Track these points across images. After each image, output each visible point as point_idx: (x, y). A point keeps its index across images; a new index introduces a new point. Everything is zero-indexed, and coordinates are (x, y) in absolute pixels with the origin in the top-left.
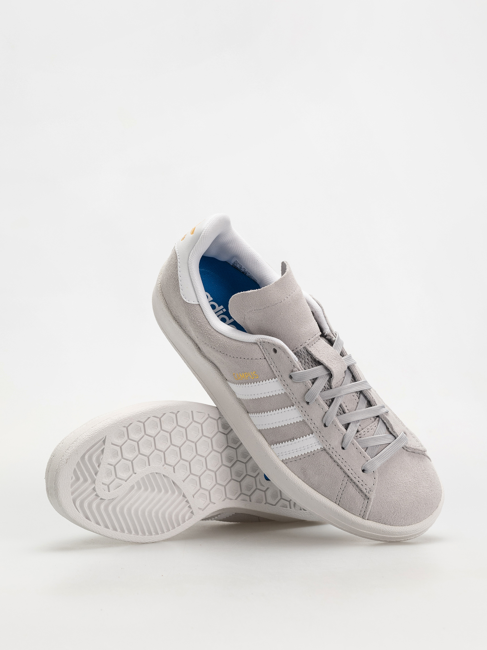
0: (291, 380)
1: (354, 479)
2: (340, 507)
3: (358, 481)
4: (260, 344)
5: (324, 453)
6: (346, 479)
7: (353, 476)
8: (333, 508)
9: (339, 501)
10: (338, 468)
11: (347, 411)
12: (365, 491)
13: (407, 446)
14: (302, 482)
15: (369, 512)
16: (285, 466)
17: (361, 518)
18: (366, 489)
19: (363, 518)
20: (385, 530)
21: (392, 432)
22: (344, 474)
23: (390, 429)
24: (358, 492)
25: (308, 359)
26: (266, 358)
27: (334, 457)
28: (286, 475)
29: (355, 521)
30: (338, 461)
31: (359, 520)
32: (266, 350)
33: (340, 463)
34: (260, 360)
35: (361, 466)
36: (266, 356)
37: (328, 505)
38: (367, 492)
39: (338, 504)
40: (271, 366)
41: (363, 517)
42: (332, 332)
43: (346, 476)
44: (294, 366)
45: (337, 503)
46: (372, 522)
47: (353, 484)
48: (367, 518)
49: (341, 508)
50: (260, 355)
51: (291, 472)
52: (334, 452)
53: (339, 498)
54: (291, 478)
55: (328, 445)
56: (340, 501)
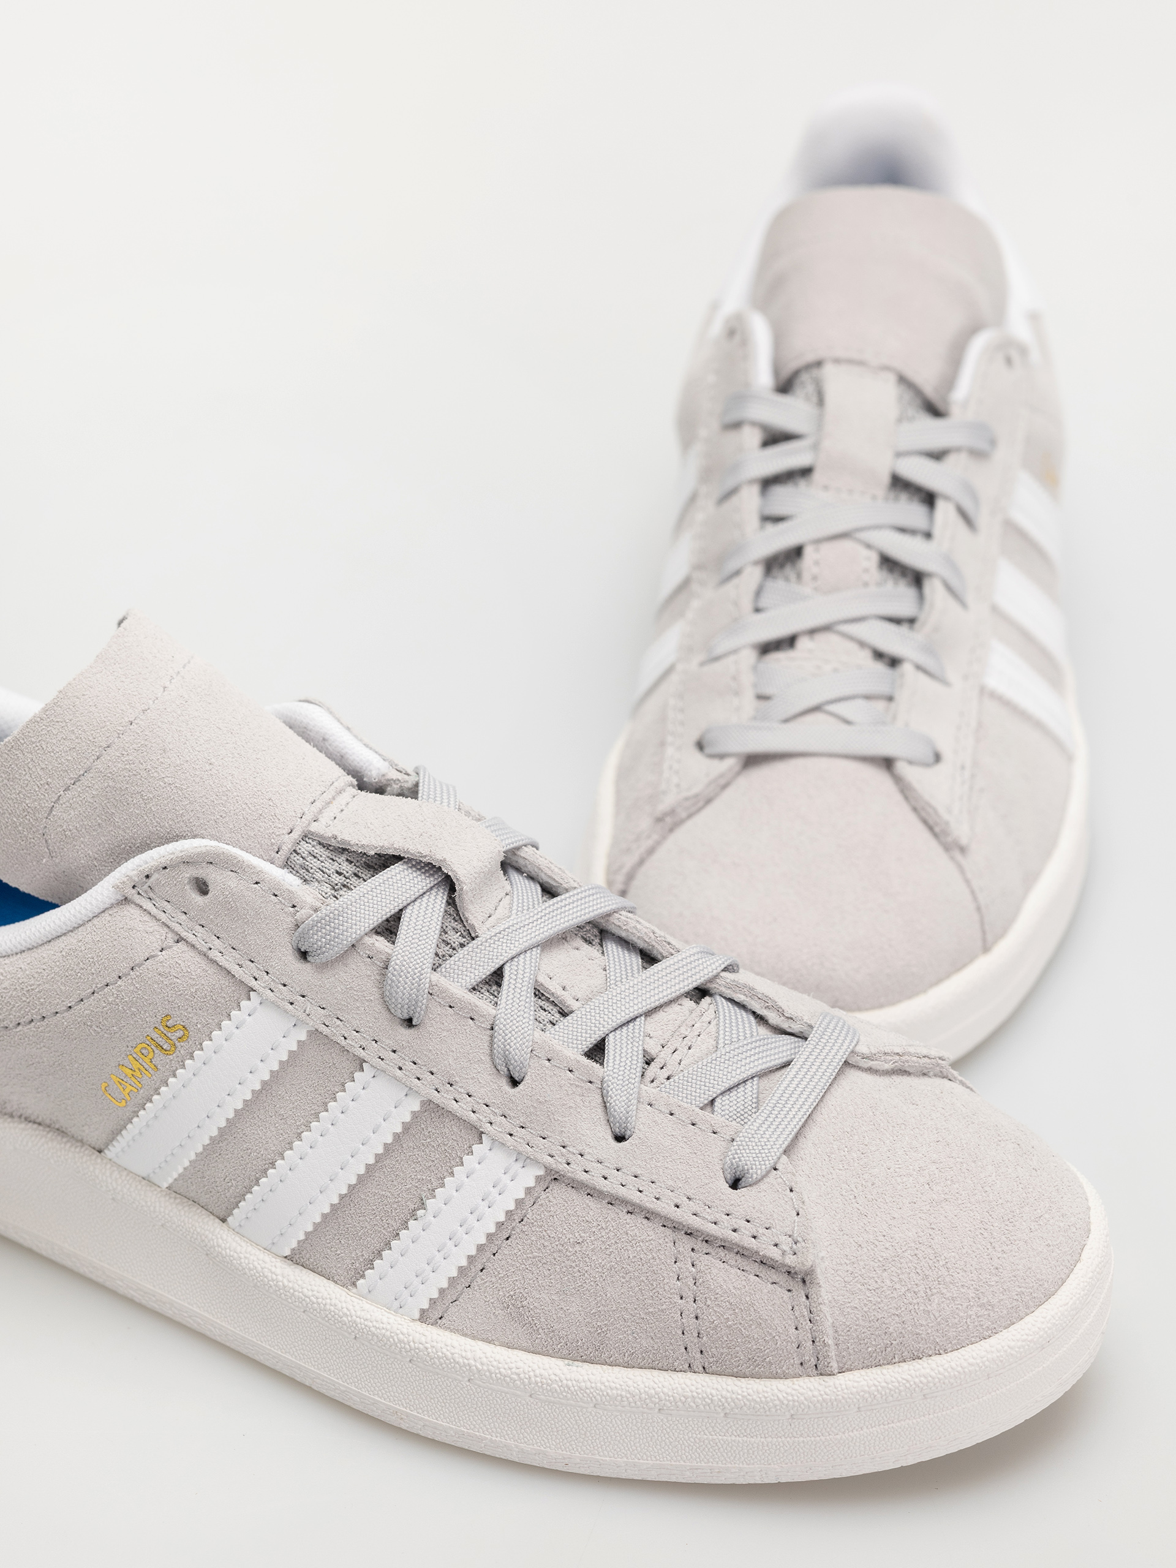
0: (308, 964)
1: (711, 1229)
2: (714, 1377)
3: (735, 1231)
4: (139, 894)
5: (558, 1192)
6: (685, 1244)
7: (704, 1218)
8: (690, 1394)
9: (699, 1355)
10: (636, 1225)
11: (574, 1005)
12: (774, 1254)
13: (862, 1049)
14: (530, 1356)
15: (830, 1331)
16: (441, 1332)
17: (812, 1379)
18: (776, 1245)
19: (821, 1374)
20: (925, 1381)
21: (785, 1026)
22: (668, 1232)
23: (773, 1018)
24: (753, 1278)
25: (340, 874)
26: (184, 934)
27: (601, 1184)
28: (458, 1363)
29: (794, 1401)
30: (622, 1192)
31: (809, 1387)
32: (168, 907)
33: (635, 1197)
34: (164, 952)
35: (718, 1167)
36: (178, 928)
37: (665, 1390)
38: (784, 1253)
39: (701, 1369)
40: (211, 954)
41: (820, 1369)
42: (396, 765)
43: (681, 1236)
44: (294, 906)
45: (697, 1365)
46: (863, 1372)
47: (722, 1253)
48: (834, 1365)
49: (720, 1378)
50: (156, 936)
51: (472, 1342)
52: (593, 1167)
53: (691, 1339)
54: (482, 1364)
55: (557, 1150)
56: (701, 1352)
